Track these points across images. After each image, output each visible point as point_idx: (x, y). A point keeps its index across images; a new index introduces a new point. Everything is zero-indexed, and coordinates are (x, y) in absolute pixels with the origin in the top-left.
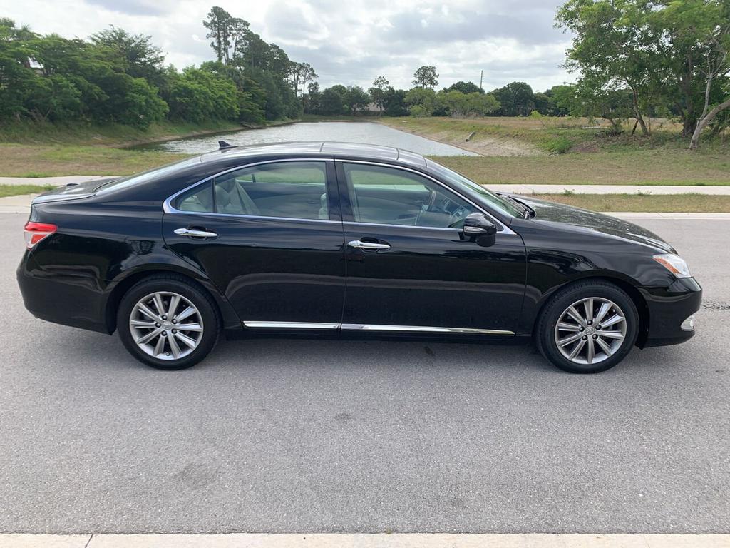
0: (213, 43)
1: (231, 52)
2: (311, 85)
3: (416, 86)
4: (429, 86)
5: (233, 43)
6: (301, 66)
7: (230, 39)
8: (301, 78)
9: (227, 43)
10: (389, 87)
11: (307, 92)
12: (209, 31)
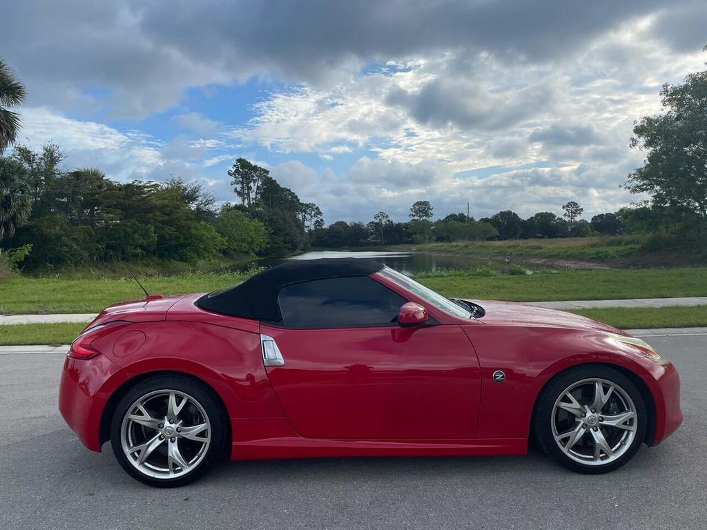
0: (236, 189)
1: (253, 195)
2: (317, 222)
3: (413, 218)
4: (424, 218)
5: (254, 188)
6: (308, 206)
7: (251, 184)
8: (308, 216)
9: (250, 188)
10: (389, 221)
11: (313, 228)
12: (232, 179)
